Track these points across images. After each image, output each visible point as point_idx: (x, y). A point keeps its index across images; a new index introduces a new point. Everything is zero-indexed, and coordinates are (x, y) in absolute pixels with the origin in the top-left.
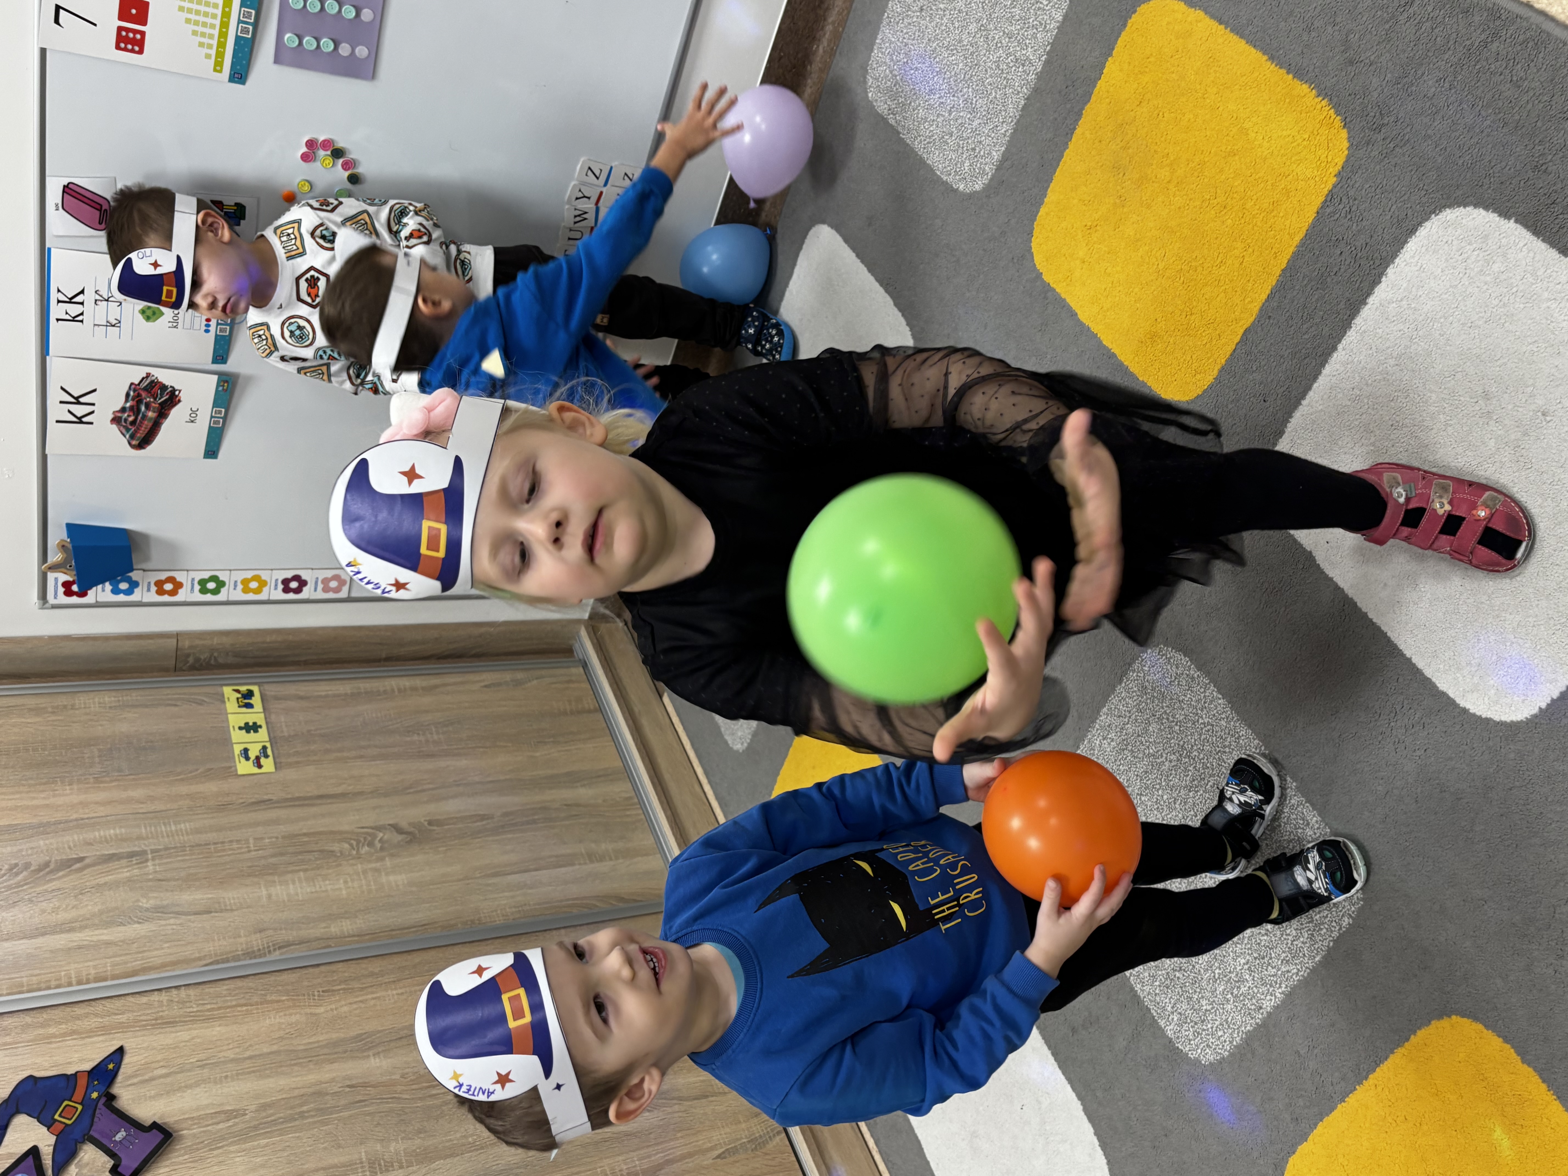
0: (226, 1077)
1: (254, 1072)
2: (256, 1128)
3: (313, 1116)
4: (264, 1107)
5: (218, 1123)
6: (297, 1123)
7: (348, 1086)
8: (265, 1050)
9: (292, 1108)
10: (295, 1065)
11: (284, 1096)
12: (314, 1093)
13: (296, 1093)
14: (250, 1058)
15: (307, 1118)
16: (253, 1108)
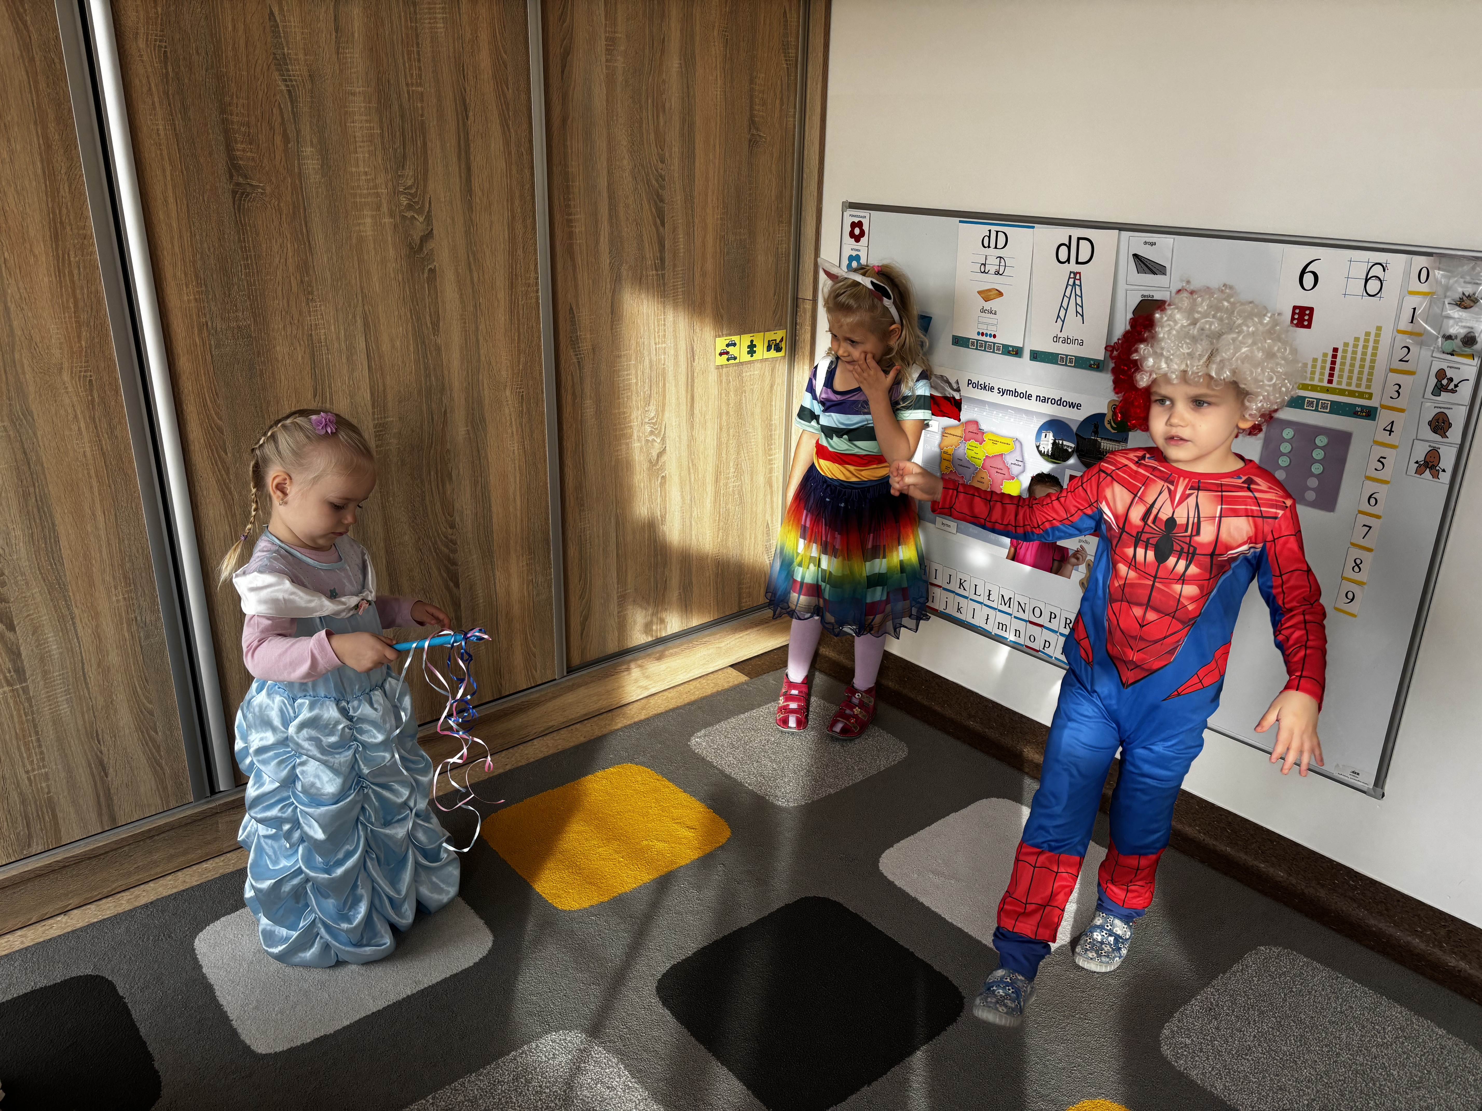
0: (465, 323)
1: (466, 343)
2: (424, 342)
3: (426, 383)
4: (438, 349)
5: (430, 316)
6: (422, 372)
7: (445, 411)
8: (482, 352)
9: (435, 369)
10: (468, 372)
11: (444, 363)
12: (443, 386)
13: (446, 372)
14: (477, 341)
15: (426, 380)
16: (439, 341)
